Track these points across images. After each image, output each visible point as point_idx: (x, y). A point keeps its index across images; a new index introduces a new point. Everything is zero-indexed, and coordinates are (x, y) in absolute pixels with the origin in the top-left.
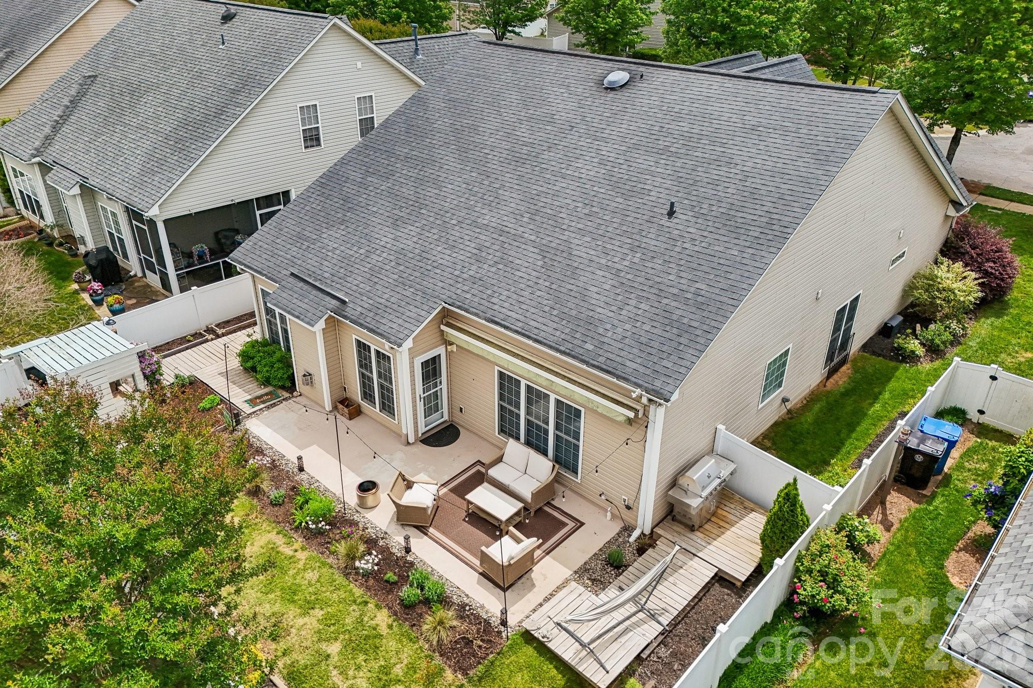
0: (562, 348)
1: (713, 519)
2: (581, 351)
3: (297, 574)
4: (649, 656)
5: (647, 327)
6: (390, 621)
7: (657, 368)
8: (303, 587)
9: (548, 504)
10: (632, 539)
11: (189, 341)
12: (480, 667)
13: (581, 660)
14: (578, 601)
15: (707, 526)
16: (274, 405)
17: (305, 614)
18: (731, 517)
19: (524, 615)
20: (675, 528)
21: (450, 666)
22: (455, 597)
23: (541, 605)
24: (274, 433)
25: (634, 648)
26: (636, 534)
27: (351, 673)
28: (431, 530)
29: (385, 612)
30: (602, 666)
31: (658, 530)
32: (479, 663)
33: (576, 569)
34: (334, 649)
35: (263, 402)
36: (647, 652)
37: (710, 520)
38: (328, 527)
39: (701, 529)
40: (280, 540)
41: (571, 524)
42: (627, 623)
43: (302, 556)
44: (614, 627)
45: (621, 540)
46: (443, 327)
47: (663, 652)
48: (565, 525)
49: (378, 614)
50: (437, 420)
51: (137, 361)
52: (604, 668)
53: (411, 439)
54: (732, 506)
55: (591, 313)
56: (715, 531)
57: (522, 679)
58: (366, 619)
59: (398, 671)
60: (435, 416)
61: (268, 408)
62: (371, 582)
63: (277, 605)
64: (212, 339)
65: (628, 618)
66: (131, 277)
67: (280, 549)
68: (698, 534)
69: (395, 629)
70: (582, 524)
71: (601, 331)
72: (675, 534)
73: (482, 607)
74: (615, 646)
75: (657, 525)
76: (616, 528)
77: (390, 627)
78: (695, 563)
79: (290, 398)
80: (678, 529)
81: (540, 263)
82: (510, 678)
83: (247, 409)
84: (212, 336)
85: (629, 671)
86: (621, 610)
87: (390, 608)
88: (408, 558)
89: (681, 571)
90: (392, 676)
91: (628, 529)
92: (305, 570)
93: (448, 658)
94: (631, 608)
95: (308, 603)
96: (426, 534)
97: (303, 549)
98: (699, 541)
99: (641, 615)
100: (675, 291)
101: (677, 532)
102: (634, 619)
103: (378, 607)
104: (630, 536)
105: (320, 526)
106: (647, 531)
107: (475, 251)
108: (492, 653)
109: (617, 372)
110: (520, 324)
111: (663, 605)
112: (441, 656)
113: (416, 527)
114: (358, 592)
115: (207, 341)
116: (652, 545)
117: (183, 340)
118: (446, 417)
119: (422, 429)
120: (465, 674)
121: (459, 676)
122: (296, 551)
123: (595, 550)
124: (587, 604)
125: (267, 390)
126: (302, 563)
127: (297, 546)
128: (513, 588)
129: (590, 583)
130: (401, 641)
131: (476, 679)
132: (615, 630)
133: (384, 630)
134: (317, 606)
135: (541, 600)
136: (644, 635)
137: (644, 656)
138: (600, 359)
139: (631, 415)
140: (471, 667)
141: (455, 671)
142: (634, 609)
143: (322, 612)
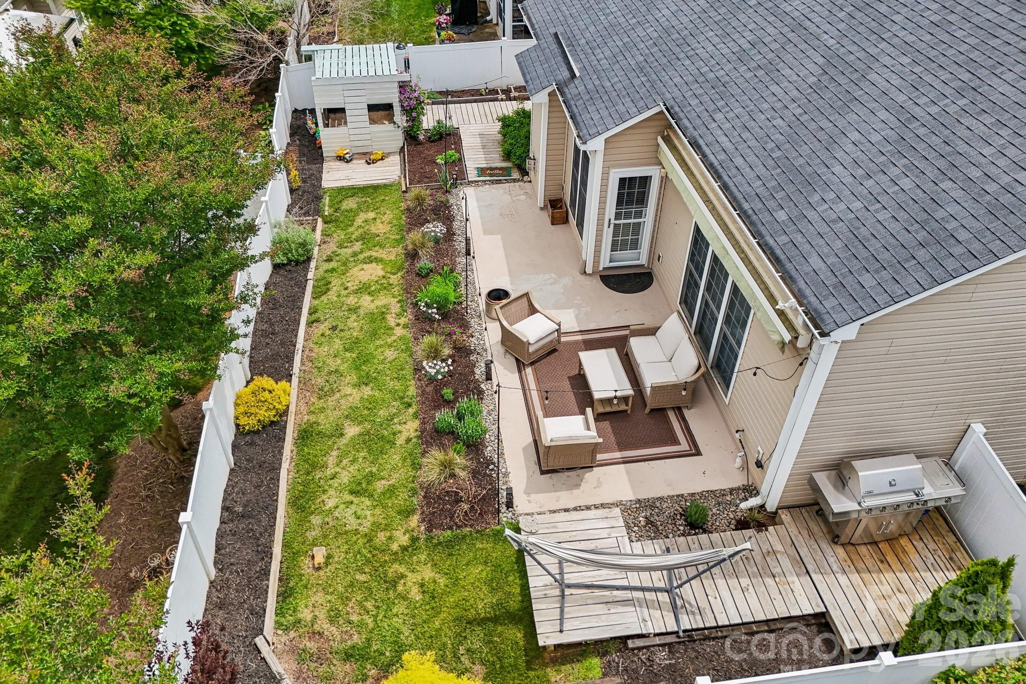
0: (746, 206)
1: (883, 546)
2: (766, 218)
3: (381, 346)
4: (640, 649)
5: (883, 216)
6: (413, 435)
7: (849, 281)
8: (376, 361)
9: (678, 410)
10: (744, 505)
11: (481, 95)
12: (449, 532)
13: (546, 596)
14: (604, 534)
15: (863, 550)
16: (499, 182)
17: (357, 386)
18: (914, 557)
19: (539, 510)
20: (812, 525)
21: (423, 513)
22: (489, 448)
23: (566, 510)
24: (477, 209)
25: (618, 628)
26: (753, 502)
27: (345, 462)
28: (529, 370)
29: (416, 424)
30: (561, 620)
31: (785, 516)
32: (451, 528)
33: (642, 497)
34: (352, 431)
35: (491, 175)
36: (639, 643)
37: (876, 543)
38: (437, 316)
39: (850, 548)
40: (396, 308)
41: (684, 446)
42: (639, 594)
43: (399, 332)
44: (618, 588)
45: (728, 498)
46: (660, 140)
47: (662, 657)
48: (676, 442)
49: (410, 423)
50: (628, 259)
51: (397, 90)
52: (561, 624)
53: (589, 270)
54: (932, 546)
55: (822, 170)
56: (869, 562)
57: (480, 573)
58: (396, 420)
59: (380, 486)
60: (628, 253)
61: (492, 182)
62: (429, 389)
63: (346, 365)
64: (502, 100)
65: (643, 589)
66: (486, 22)
67: (388, 317)
68: (840, 551)
69: (410, 446)
70: (698, 453)
71: (815, 199)
72: (805, 533)
73: (506, 475)
74: (600, 609)
75: (788, 508)
76: (738, 480)
77: (408, 440)
78: (798, 584)
79: (518, 180)
80: (816, 529)
81: (812, 80)
82: (467, 564)
83: (472, 175)
84: (504, 97)
85: (599, 647)
86: (645, 575)
87: (423, 423)
88: (482, 386)
89: (769, 581)
90: (370, 488)
91: (751, 490)
92: (390, 346)
93: (427, 504)
94: (659, 579)
95: (368, 378)
96: (520, 371)
97: (405, 326)
98: (832, 560)
99: (664, 597)
100: (975, 173)
101: (809, 530)
102: (650, 596)
103: (416, 416)
104: (746, 499)
105: (430, 311)
106: (771, 506)
107: (746, 46)
108: (471, 526)
109: (789, 266)
110: (722, 156)
111: (703, 604)
112: (424, 497)
113: (517, 360)
114: (412, 391)
115: (496, 100)
116: (761, 526)
117: (477, 92)
118: (643, 260)
119: (605, 262)
120: (429, 530)
121: (423, 528)
122: (398, 325)
123: (685, 491)
124: (612, 542)
125: (504, 165)
126: (394, 338)
127: (403, 321)
128: (554, 475)
129: (643, 523)
130: (405, 460)
131: (435, 541)
132: (615, 593)
133: (400, 440)
134: (371, 385)
135: (571, 506)
136: (644, 620)
137: (631, 644)
138: (783, 239)
139: (787, 337)
140: (441, 527)
141: (423, 521)
142: (662, 585)
143: (370, 393)
